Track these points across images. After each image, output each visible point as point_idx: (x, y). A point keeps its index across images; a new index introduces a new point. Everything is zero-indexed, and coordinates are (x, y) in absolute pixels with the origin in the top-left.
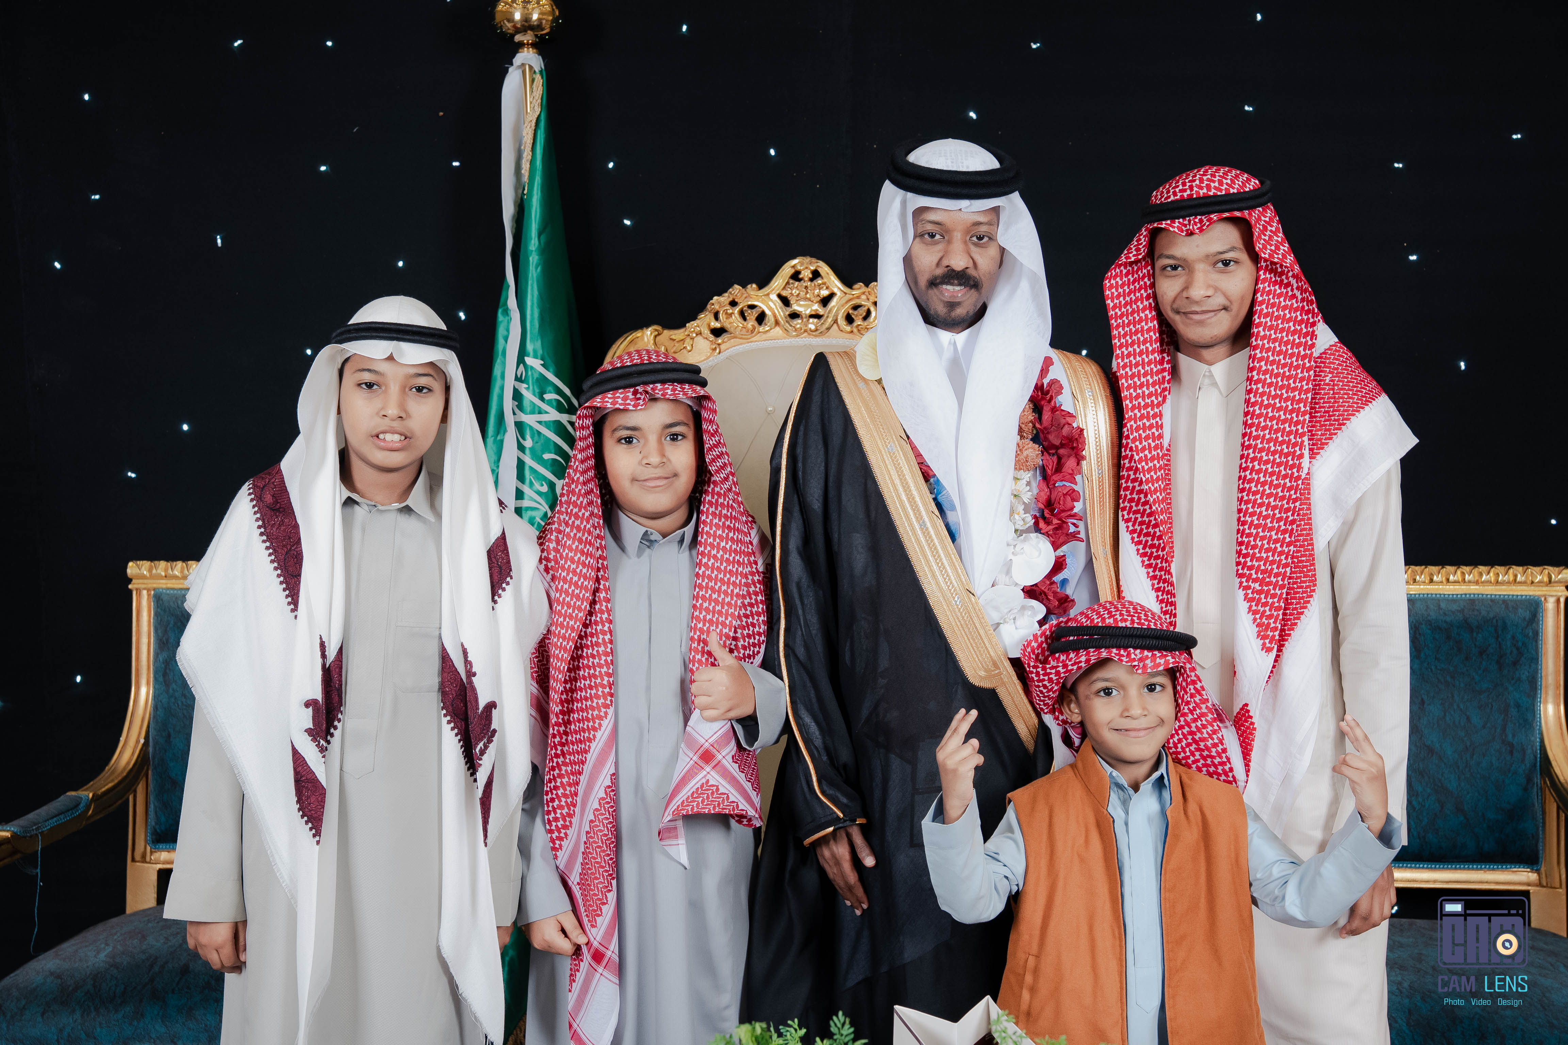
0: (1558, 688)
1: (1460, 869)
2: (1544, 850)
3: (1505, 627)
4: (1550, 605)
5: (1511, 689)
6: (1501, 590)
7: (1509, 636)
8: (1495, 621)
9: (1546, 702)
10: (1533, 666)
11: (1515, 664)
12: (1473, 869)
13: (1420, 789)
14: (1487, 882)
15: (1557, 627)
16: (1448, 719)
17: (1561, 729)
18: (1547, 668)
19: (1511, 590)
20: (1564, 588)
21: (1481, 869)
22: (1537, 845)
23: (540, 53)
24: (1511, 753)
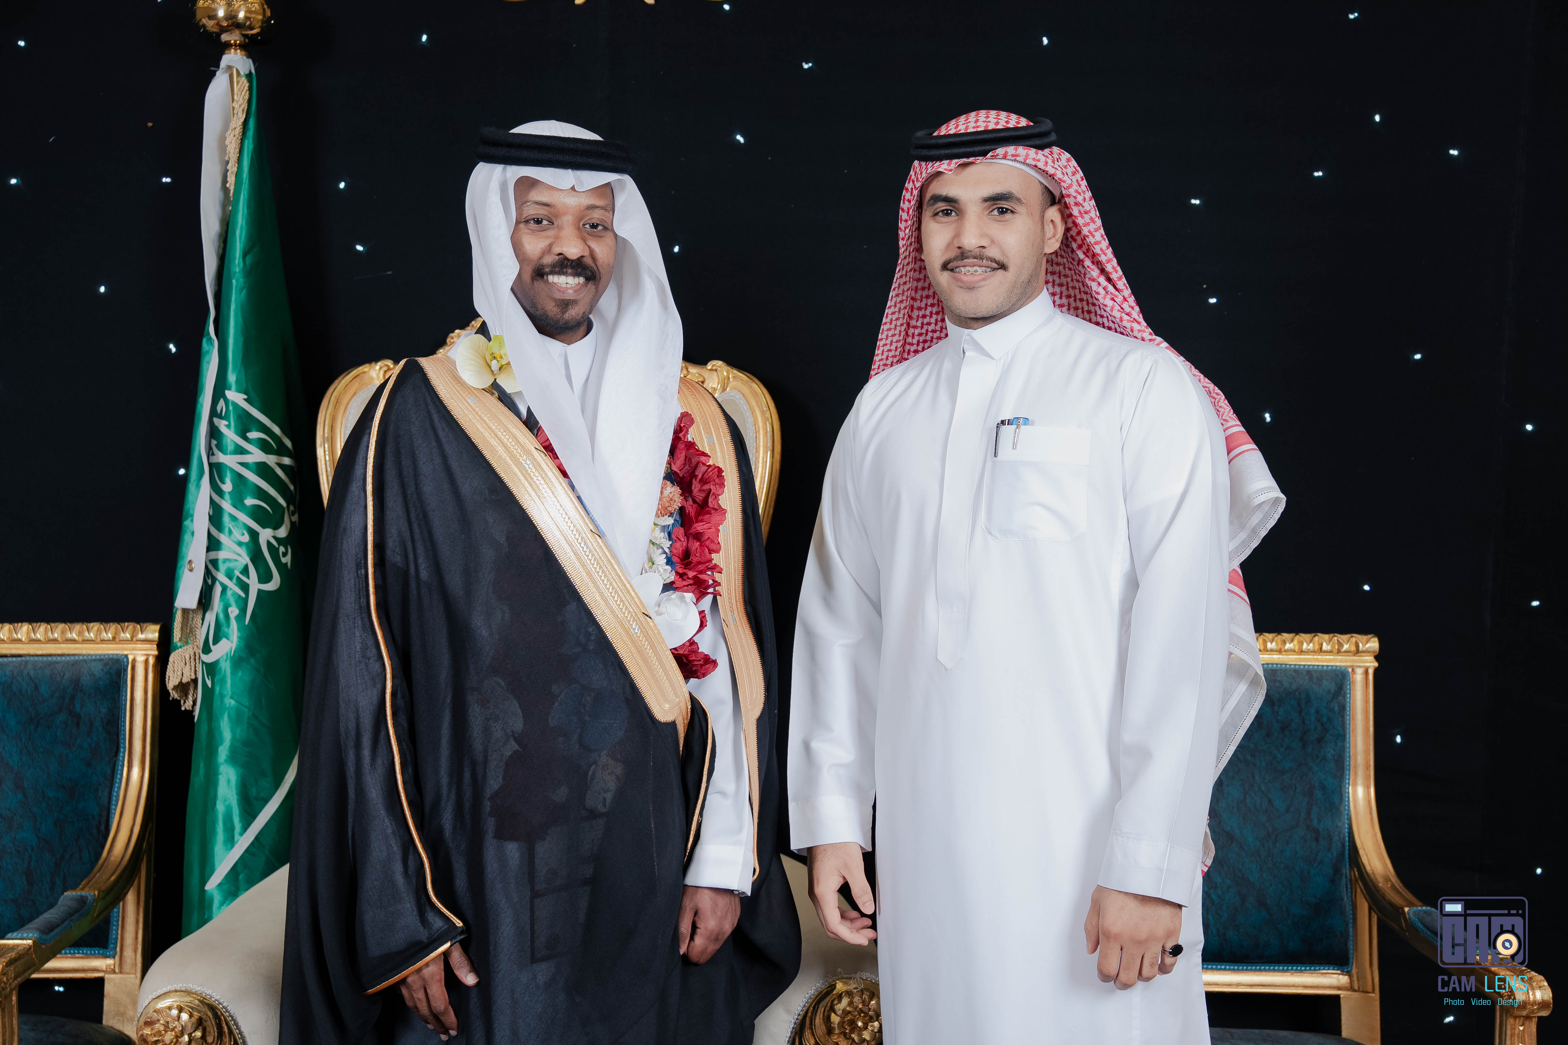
0: (1368, 768)
1: (1265, 970)
2: (1356, 949)
3: (1308, 701)
4: (1359, 676)
5: (1315, 768)
6: (1306, 660)
7: (1313, 711)
8: (1297, 693)
9: (1355, 785)
10: (1340, 743)
11: (1319, 741)
12: (1279, 971)
13: (1219, 880)
14: (1294, 986)
15: (1367, 701)
16: (1248, 801)
17: (1371, 813)
18: (1356, 746)
19: (1316, 660)
20: (1373, 658)
21: (1287, 970)
22: (1346, 944)
23: (249, 56)
24: (1317, 840)
